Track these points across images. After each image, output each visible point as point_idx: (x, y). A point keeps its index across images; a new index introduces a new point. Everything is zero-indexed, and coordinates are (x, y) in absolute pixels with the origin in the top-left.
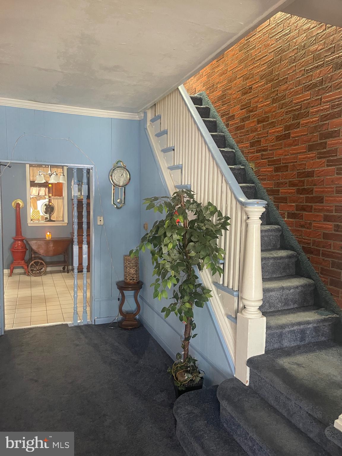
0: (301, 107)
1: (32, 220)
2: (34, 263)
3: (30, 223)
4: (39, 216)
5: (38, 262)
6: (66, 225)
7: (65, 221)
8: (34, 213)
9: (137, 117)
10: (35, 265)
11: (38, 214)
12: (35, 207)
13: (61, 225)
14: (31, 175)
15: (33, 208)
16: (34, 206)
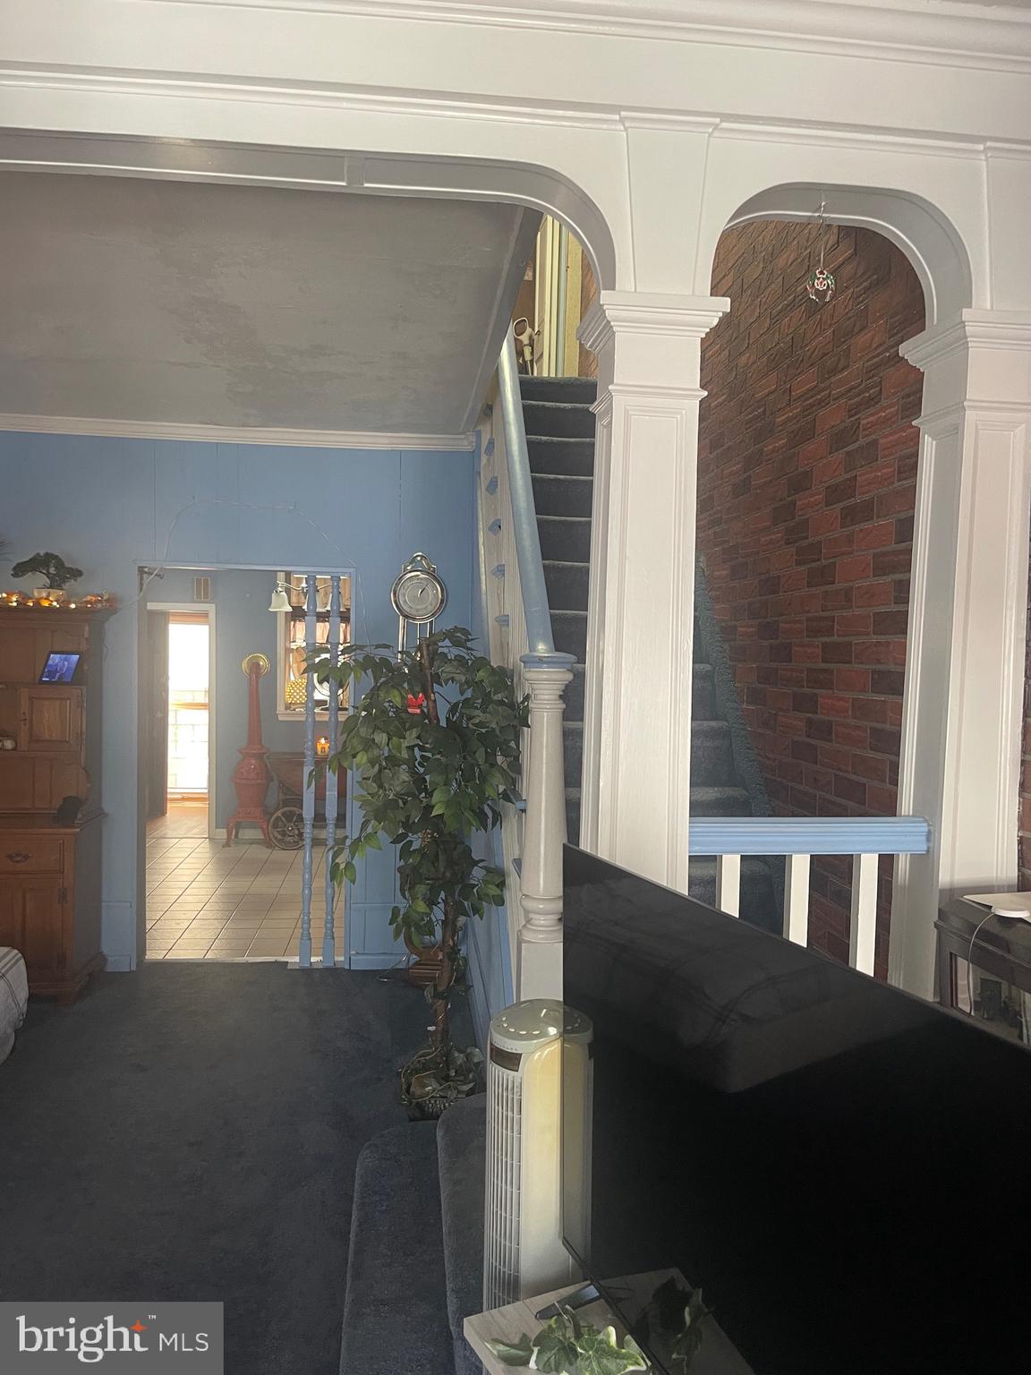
0: (765, 410)
1: (287, 708)
2: (283, 814)
3: (281, 714)
5: (292, 813)
8: (293, 688)
9: (464, 444)
10: (283, 819)
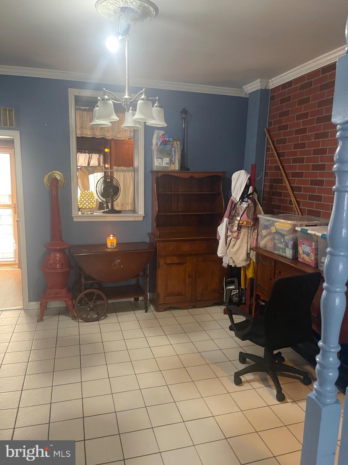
1: (79, 210)
2: (85, 295)
3: (77, 216)
4: (93, 203)
5: (93, 294)
6: (141, 219)
7: (139, 213)
8: (83, 198)
10: (86, 299)
11: (91, 199)
12: (86, 187)
13: (132, 219)
14: (78, 127)
15: (81, 187)
16: (83, 185)
